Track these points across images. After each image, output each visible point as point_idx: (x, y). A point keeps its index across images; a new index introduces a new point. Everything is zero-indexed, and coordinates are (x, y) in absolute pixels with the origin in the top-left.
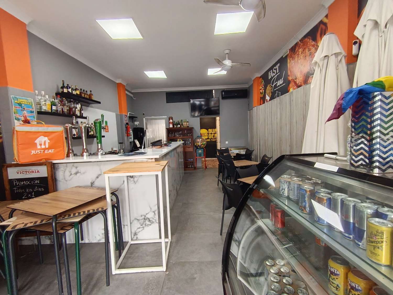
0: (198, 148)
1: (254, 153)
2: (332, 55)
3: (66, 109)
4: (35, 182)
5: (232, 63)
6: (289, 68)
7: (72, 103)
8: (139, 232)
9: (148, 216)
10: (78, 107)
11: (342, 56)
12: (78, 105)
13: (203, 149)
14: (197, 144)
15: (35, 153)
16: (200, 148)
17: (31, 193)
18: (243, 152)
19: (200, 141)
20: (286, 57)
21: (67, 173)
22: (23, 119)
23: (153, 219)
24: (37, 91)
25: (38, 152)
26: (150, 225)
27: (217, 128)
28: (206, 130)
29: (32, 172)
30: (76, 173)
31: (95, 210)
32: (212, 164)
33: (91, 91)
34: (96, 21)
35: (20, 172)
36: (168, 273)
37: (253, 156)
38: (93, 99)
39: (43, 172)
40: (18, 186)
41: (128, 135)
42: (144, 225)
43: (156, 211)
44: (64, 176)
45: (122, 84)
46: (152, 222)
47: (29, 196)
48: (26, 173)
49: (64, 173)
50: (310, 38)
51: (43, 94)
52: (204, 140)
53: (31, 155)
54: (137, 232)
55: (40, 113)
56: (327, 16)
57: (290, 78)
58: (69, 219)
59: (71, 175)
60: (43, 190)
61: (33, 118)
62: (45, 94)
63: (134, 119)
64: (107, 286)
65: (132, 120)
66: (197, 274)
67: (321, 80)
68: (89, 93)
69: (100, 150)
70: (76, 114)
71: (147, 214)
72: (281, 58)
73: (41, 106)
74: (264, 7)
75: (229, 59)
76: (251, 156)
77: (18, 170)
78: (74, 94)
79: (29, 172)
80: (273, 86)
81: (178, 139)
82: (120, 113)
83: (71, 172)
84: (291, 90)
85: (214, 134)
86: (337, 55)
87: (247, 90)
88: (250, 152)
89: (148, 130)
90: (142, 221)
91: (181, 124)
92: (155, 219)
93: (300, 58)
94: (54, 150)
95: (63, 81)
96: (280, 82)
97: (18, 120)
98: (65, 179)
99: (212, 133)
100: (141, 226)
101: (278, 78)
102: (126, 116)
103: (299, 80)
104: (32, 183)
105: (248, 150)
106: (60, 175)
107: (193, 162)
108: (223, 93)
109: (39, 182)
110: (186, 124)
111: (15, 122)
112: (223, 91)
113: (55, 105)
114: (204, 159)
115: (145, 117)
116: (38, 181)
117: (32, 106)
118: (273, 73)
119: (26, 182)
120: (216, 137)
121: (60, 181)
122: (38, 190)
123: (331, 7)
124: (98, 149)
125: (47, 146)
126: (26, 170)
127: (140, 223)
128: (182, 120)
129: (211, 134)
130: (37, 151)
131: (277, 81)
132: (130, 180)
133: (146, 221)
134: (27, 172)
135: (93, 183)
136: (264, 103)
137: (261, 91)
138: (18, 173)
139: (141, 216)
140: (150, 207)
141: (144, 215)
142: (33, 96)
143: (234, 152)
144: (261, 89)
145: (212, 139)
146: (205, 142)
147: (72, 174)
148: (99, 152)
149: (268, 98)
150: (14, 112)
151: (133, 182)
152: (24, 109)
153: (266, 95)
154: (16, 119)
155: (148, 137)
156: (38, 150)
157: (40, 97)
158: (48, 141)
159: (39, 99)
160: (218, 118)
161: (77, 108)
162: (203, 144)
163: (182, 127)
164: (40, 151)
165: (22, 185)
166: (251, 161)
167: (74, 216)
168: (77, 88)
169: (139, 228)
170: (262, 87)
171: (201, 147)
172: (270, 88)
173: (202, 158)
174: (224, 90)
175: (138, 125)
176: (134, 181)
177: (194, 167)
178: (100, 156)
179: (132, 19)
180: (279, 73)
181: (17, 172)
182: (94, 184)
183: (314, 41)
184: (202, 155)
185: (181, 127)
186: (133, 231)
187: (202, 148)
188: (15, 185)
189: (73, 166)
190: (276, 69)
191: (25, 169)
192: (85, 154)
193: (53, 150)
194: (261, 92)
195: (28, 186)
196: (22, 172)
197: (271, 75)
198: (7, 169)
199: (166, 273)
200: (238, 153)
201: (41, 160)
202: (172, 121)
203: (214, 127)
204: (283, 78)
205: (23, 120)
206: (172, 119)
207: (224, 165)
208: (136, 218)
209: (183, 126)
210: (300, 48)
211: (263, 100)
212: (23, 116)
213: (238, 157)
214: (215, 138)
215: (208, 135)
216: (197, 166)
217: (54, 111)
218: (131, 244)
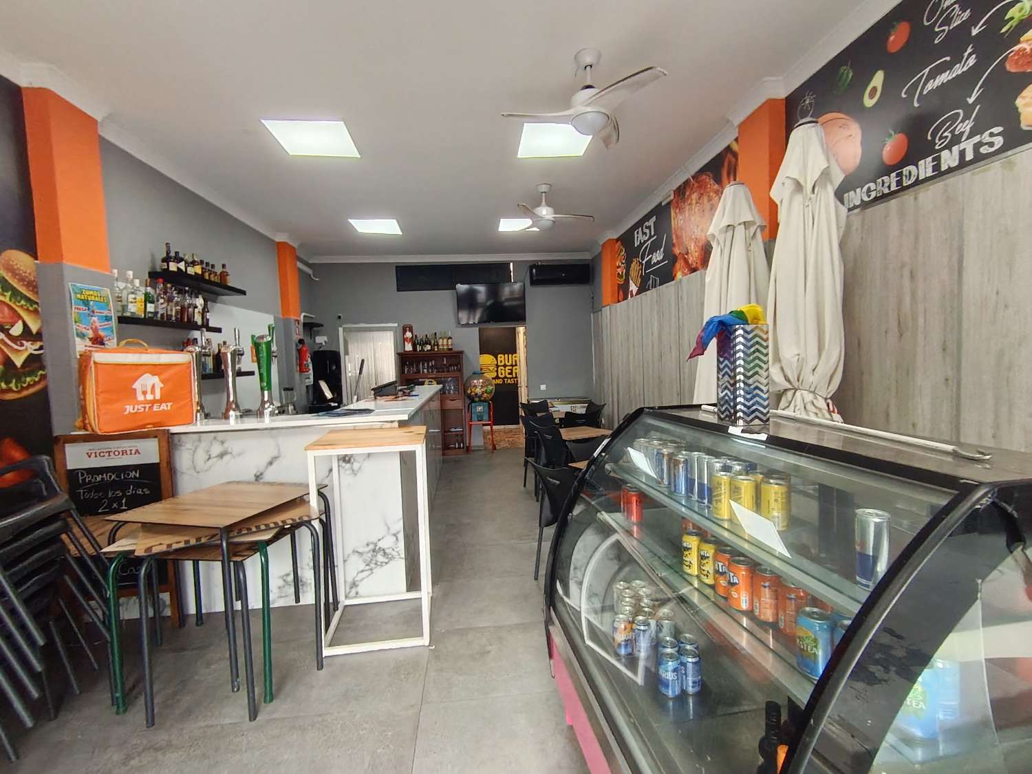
0: (475, 402)
1: (606, 411)
2: (740, 224)
3: (173, 310)
4: (129, 475)
5: (555, 214)
6: (675, 228)
7: (187, 295)
8: (361, 580)
9: (381, 544)
10: (198, 305)
11: (755, 227)
12: (197, 299)
13: (487, 404)
14: (471, 392)
15: (133, 412)
16: (480, 401)
17: (119, 500)
18: (580, 409)
19: (481, 384)
20: (669, 203)
21: (201, 455)
22: (90, 334)
23: (393, 550)
24: (115, 271)
25: (138, 409)
26: (387, 563)
27: (518, 352)
28: (492, 357)
29: (124, 453)
30: (221, 456)
31: (295, 520)
32: (508, 441)
33: (224, 266)
34: (263, 121)
35: (96, 453)
36: (434, 647)
37: (605, 419)
38: (229, 284)
39: (149, 452)
40: (88, 484)
41: (302, 369)
42: (373, 565)
43: (400, 534)
44: (193, 462)
45: (288, 244)
46: (390, 556)
47: (115, 508)
48: (109, 455)
49: (193, 455)
50: (711, 176)
51: (131, 277)
52: (488, 380)
53: (123, 415)
54: (357, 581)
55: (122, 320)
56: (736, 140)
57: (677, 251)
58: (250, 536)
59: (209, 458)
60: (147, 492)
61: (110, 331)
62: (135, 277)
63: (315, 329)
64: (318, 669)
65: (311, 331)
66: (491, 645)
67: (721, 270)
68: (218, 270)
69: (268, 404)
70: (195, 320)
71: (379, 540)
72: (657, 206)
73: (125, 303)
74: (616, 128)
75: (548, 205)
76: (598, 418)
77: (90, 450)
78: (189, 274)
79: (117, 453)
80: (644, 262)
81: (427, 381)
82: (283, 315)
83: (209, 453)
84: (679, 275)
85: (510, 368)
86: (746, 224)
87: (588, 265)
88: (597, 409)
89: (350, 356)
90: (370, 555)
91: (433, 342)
92: (397, 550)
93: (695, 213)
94: (171, 404)
95: (167, 244)
96: (658, 256)
97: (82, 336)
98: (195, 468)
99: (507, 364)
100: (367, 568)
101: (654, 248)
102: (298, 323)
103: (692, 256)
104: (122, 477)
105: (591, 405)
106: (184, 459)
107: (462, 435)
108: (534, 271)
109: (138, 476)
110: (445, 343)
111: (77, 343)
112: (533, 266)
113: (152, 302)
114: (489, 427)
115: (344, 326)
116: (136, 473)
117: (108, 304)
118: (643, 234)
119: (109, 474)
120: (516, 374)
121: (182, 473)
122: (136, 492)
123: (742, 126)
124: (263, 403)
125: (158, 396)
126: (108, 448)
127: (364, 561)
128: (435, 334)
129: (505, 366)
130: (136, 407)
131: (651, 252)
132: (343, 467)
133: (375, 555)
134: (112, 454)
135: (261, 477)
136: (625, 298)
137: (619, 271)
138: (90, 457)
139: (368, 545)
140: (386, 525)
141: (372, 543)
142: (109, 282)
143: (560, 409)
144: (619, 267)
145: (506, 380)
146: (492, 385)
147: (212, 456)
148: (266, 409)
149: (633, 288)
150: (75, 319)
151: (351, 471)
152: (93, 312)
153: (631, 281)
154: (78, 335)
155: (350, 374)
156: (138, 405)
157: (121, 285)
158: (159, 385)
159: (121, 288)
160: (521, 330)
161: (197, 307)
162: (486, 391)
163: (436, 350)
164: (143, 406)
165: (99, 481)
166: (600, 428)
167: (259, 530)
168: (196, 259)
169: (362, 571)
170: (622, 263)
171: (482, 399)
172: (638, 268)
173: (484, 425)
174: (535, 265)
175: (324, 344)
176: (353, 471)
177: (465, 448)
178: (267, 418)
179: (343, 122)
180: (655, 237)
181: (88, 454)
182: (261, 479)
183: (717, 184)
184: (486, 417)
185: (432, 349)
186: (350, 580)
187: (485, 401)
188: (81, 481)
189: (215, 438)
190: (649, 228)
191: (106, 447)
192: (232, 413)
193: (169, 404)
194: (619, 274)
195: (113, 485)
196: (100, 453)
197: (639, 238)
198: (64, 447)
199: (431, 648)
200: (570, 411)
201: (144, 426)
202: (411, 336)
203: (512, 349)
204: (662, 249)
205: (92, 338)
206: (411, 330)
207: (540, 438)
208: (356, 549)
209: (438, 348)
210: (694, 193)
211: (623, 292)
212: (92, 328)
213: (571, 420)
214: (514, 376)
215: (497, 368)
216: (472, 444)
217: (150, 315)
218: (346, 606)
